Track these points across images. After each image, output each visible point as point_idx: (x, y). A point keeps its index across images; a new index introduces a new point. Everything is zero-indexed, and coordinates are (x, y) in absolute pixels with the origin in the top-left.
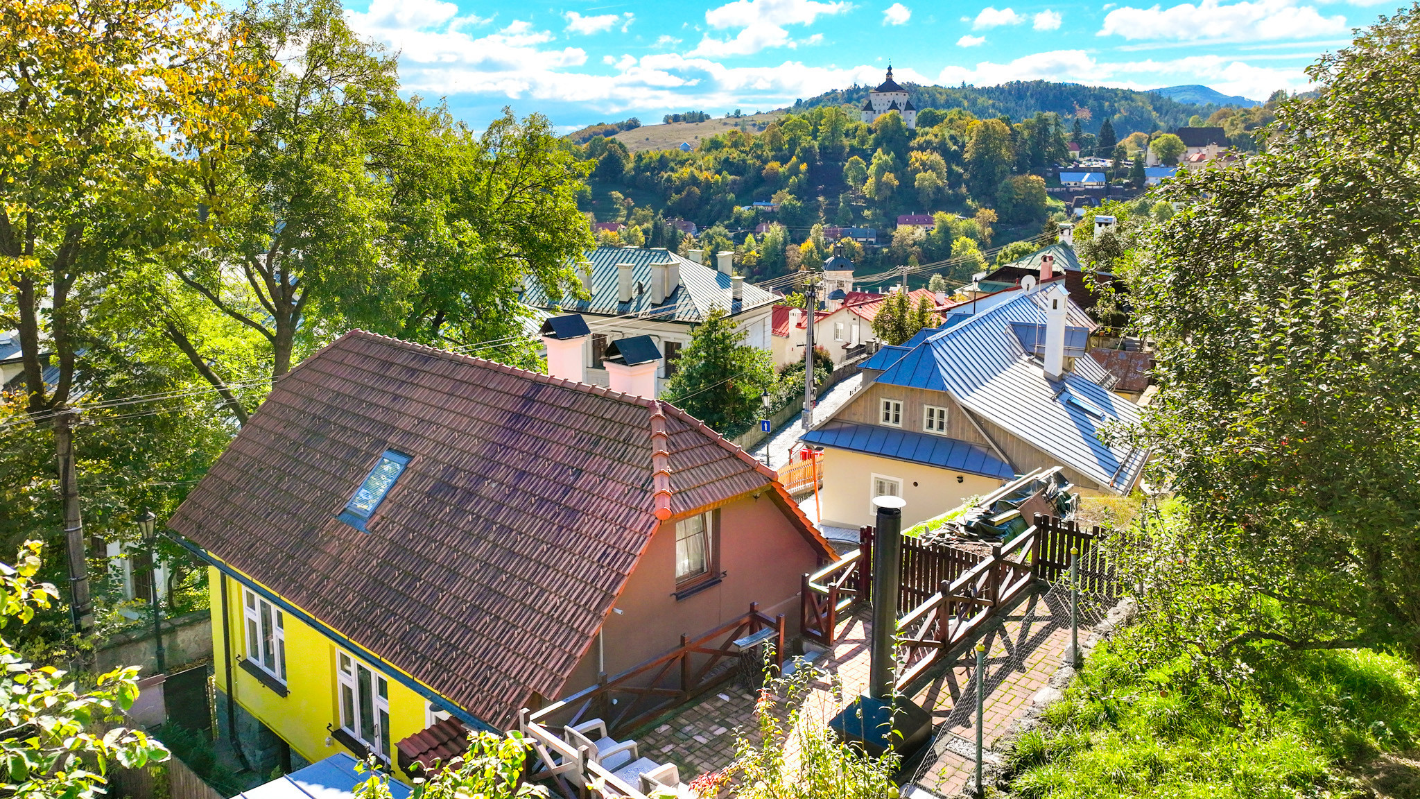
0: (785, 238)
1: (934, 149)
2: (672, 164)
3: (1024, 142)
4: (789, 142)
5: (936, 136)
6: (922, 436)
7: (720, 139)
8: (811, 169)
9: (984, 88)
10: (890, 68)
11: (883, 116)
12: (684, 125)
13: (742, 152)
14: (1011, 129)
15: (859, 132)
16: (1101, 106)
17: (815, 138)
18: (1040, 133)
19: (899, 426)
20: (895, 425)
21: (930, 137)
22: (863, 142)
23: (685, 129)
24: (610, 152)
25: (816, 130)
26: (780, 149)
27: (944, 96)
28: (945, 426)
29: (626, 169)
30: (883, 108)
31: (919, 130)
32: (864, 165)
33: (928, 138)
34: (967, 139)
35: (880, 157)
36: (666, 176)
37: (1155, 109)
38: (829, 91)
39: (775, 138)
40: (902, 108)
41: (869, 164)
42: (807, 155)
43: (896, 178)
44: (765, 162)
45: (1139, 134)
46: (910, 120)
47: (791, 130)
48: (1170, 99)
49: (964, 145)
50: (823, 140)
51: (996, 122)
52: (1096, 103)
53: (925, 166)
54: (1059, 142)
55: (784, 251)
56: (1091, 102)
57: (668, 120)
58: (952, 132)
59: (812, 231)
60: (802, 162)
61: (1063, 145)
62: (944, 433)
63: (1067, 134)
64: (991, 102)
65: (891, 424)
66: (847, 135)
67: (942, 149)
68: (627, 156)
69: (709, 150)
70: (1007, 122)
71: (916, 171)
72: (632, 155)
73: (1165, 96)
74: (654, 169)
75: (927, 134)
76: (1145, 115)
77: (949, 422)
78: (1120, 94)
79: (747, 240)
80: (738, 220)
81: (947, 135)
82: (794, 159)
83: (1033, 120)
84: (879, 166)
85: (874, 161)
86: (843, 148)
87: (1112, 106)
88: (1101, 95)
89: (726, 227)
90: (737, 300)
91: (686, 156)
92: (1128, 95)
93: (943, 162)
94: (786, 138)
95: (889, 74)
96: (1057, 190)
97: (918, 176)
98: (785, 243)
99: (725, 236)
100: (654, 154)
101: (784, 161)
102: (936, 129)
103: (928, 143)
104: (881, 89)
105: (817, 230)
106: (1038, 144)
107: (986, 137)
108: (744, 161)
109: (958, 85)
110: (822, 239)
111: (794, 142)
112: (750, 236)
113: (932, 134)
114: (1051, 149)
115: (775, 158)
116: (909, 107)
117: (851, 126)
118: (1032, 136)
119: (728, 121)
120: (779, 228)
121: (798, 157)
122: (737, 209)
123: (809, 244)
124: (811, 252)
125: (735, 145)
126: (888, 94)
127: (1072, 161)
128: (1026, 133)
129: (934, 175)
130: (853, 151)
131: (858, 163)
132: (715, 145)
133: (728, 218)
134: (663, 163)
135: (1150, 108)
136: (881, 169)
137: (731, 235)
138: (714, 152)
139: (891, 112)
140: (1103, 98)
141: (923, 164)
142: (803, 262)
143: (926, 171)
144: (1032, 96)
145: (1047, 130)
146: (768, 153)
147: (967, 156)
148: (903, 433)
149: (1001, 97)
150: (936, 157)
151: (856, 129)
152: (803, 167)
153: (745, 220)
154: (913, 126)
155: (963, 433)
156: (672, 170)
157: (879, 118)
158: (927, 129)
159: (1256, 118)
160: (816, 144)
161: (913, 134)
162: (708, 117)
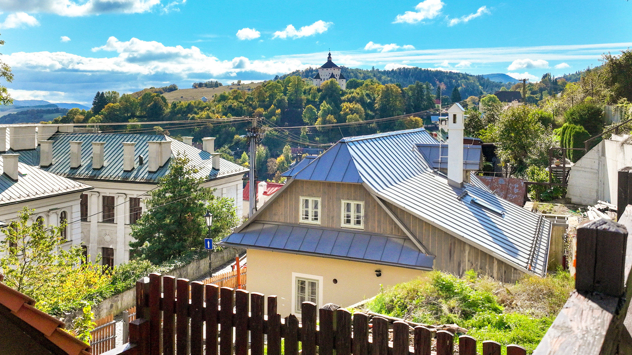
0: (267, 154)
1: (357, 101)
2: (196, 110)
3: (410, 98)
4: (269, 96)
5: (358, 94)
6: (340, 231)
7: (227, 94)
8: (283, 113)
9: (385, 71)
10: (330, 54)
11: (325, 82)
12: (206, 89)
13: (241, 102)
14: (402, 90)
15: (312, 91)
16: (451, 82)
17: (285, 95)
18: (418, 93)
19: (318, 222)
20: (315, 222)
21: (354, 94)
22: (314, 97)
23: (206, 91)
24: (155, 102)
25: (286, 90)
26: (264, 101)
27: (362, 75)
28: (362, 220)
29: (166, 112)
30: (326, 78)
31: (348, 91)
32: (315, 110)
33: (353, 95)
34: (376, 96)
35: (325, 106)
36: (191, 116)
37: (481, 84)
38: (294, 71)
39: (260, 94)
40: (338, 77)
41: (319, 109)
42: (280, 104)
43: (335, 118)
44: (255, 108)
45: (473, 97)
46: (342, 85)
47: (271, 89)
48: (488, 79)
49: (375, 100)
50: (291, 95)
51: (393, 86)
52: (448, 81)
53: (352, 111)
54: (429, 99)
55: (266, 162)
56: (445, 80)
57: (195, 86)
58: (368, 92)
59: (284, 150)
60: (278, 109)
61: (431, 100)
62: (361, 227)
63: (434, 96)
64: (389, 79)
65: (310, 221)
66: (305, 93)
67: (361, 101)
68: (166, 104)
69: (219, 101)
70: (399, 86)
71: (346, 114)
72: (170, 105)
73: (486, 79)
74: (184, 112)
75: (353, 93)
76: (475, 88)
77: (366, 216)
78: (461, 76)
79: (243, 155)
80: (238, 143)
81: (364, 93)
82: (273, 106)
83: (414, 86)
84: (324, 110)
85: (322, 108)
86: (301, 100)
87: (457, 82)
88: (451, 76)
89: (230, 148)
90: (215, 170)
91: (205, 104)
92: (465, 77)
93: (362, 109)
94: (268, 94)
95: (329, 57)
96: (430, 126)
97: (348, 117)
98: (267, 157)
99: (229, 153)
100: (184, 103)
101: (266, 108)
102: (358, 90)
103: (354, 98)
104: (325, 66)
105: (287, 148)
106: (418, 99)
107: (387, 94)
108: (241, 108)
109: (370, 69)
110: (290, 155)
111: (272, 97)
112: (244, 153)
113: (356, 92)
114: (426, 103)
115: (260, 106)
116: (342, 77)
117: (307, 88)
118: (413, 95)
119: (233, 87)
120: (263, 148)
121: (275, 105)
122: (236, 137)
123: (282, 158)
124: (283, 163)
125: (236, 98)
126: (329, 69)
127: (438, 110)
128: (410, 93)
129: (358, 116)
130: (308, 102)
131: (312, 109)
132: (223, 98)
133: (231, 142)
134: (190, 109)
135: (478, 84)
136: (326, 113)
137: (233, 153)
138: (223, 102)
139: (331, 79)
140: (452, 78)
141: (351, 110)
142: (278, 169)
143: (353, 114)
144: (412, 76)
145: (422, 91)
146: (256, 103)
147: (377, 106)
148: (322, 229)
149: (395, 76)
150: (359, 106)
151: (310, 89)
152: (278, 111)
153: (242, 143)
154: (344, 88)
155: (379, 226)
156: (196, 113)
157: (323, 83)
158: (352, 90)
159: (536, 89)
160: (286, 98)
161: (344, 94)
162: (221, 85)
